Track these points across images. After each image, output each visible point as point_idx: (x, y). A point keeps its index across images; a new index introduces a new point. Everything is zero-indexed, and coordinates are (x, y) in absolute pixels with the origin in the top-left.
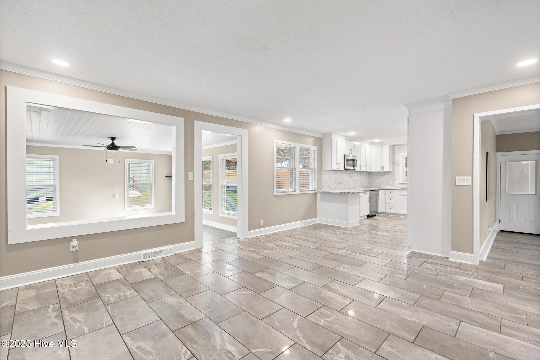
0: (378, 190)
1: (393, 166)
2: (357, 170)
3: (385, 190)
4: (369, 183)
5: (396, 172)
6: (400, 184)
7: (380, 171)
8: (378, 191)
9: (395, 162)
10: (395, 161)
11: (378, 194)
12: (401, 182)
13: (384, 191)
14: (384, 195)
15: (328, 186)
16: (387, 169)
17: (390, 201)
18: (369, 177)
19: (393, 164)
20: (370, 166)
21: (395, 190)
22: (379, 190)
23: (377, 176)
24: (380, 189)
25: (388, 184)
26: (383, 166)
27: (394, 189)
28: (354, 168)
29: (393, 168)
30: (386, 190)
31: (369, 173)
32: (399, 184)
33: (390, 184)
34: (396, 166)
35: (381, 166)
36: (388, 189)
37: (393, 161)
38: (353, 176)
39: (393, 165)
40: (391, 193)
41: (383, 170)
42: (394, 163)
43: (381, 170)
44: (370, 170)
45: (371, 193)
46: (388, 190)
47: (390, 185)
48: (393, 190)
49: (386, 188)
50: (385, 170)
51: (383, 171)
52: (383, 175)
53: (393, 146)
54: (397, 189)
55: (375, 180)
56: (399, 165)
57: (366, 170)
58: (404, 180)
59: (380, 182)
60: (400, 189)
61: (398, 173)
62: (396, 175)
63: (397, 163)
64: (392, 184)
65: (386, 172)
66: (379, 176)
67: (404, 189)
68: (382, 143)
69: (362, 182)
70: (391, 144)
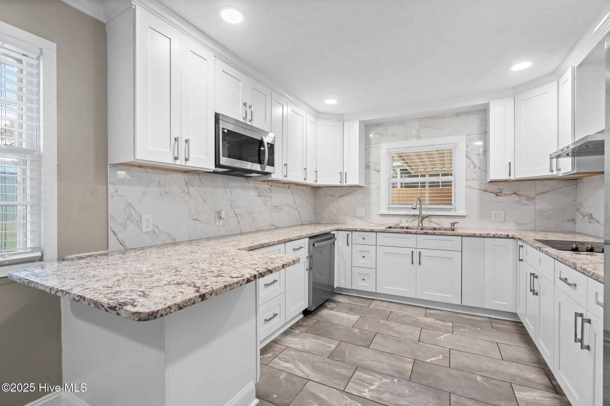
0: (332, 233)
1: (366, 174)
2: (273, 177)
3: (350, 233)
4: (315, 212)
5: (373, 187)
6: (382, 215)
7: (338, 184)
8: (334, 234)
9: (371, 165)
10: (371, 163)
11: (334, 243)
12: (384, 211)
13: (348, 235)
14: (348, 245)
15: (153, 232)
16: (353, 180)
17: (362, 261)
18: (315, 200)
19: (366, 168)
20: (316, 172)
21: (375, 233)
22: (335, 232)
23: (331, 198)
24: (337, 230)
25: (356, 217)
26: (346, 173)
28: (261, 168)
29: (367, 177)
30: (352, 231)
31: (316, 189)
32: (380, 215)
33: (360, 216)
34: (374, 172)
35: (341, 173)
36: (356, 231)
37: (366, 163)
38: (271, 197)
39: (366, 171)
40: (364, 239)
41: (346, 182)
42: (368, 167)
43: (341, 182)
44: (316, 181)
45: (314, 245)
47: (360, 218)
48: (369, 231)
49: (351, 227)
50: (350, 183)
51: (345, 184)
52: (345, 195)
53: (365, 126)
54: (378, 231)
55: (327, 206)
56: (378, 171)
57: (305, 179)
58: (389, 206)
59: (337, 211)
60: (386, 231)
61: (377, 189)
62: (374, 194)
63: (375, 167)
64: (363, 216)
65: (352, 186)
66: (337, 197)
67: (395, 231)
68: (343, 115)
69: (297, 211)
70: (362, 119)
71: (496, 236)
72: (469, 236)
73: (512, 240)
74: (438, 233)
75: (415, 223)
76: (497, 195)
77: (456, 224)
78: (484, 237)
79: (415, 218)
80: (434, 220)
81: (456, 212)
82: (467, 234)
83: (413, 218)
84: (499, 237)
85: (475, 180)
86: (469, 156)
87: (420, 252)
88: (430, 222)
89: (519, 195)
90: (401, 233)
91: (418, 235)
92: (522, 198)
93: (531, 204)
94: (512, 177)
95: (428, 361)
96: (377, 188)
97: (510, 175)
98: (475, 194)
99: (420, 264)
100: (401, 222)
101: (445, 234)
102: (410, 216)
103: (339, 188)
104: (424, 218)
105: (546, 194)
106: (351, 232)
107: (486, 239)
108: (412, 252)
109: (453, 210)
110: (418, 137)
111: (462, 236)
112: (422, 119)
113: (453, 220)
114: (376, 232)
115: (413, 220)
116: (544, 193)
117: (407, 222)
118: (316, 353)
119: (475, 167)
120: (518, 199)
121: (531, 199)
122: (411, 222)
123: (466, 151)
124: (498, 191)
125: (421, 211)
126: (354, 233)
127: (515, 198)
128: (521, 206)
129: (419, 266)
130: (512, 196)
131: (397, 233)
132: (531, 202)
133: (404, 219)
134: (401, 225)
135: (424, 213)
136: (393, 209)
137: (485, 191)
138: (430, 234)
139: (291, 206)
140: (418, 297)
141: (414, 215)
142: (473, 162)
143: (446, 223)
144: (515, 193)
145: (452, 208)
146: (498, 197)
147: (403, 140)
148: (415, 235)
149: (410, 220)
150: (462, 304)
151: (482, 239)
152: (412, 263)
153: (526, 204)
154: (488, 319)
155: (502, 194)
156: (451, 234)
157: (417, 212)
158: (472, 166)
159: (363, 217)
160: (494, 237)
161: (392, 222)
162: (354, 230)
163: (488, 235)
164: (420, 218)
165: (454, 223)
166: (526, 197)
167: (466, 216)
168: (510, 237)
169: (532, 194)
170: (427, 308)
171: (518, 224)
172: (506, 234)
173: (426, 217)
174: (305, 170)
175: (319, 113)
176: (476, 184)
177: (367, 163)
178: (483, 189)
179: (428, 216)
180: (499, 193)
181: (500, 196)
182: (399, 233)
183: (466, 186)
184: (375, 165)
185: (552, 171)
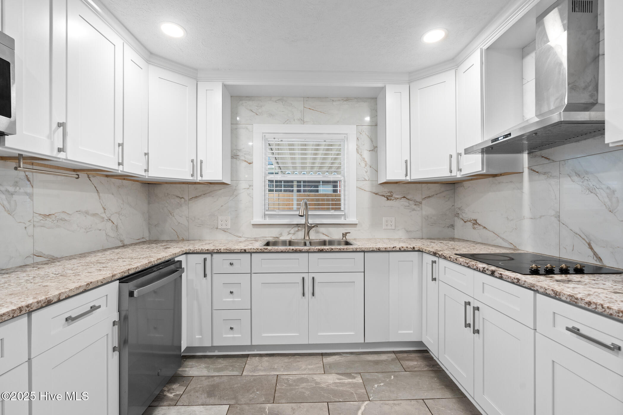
1: (232, 167)
3: (208, 256)
4: (149, 224)
5: (243, 185)
6: (255, 225)
7: (189, 178)
8: (180, 262)
9: (240, 153)
10: (239, 150)
11: (181, 276)
12: (258, 219)
13: (205, 260)
14: (205, 276)
17: (230, 299)
18: (149, 203)
19: (232, 157)
20: (146, 154)
21: (249, 255)
23: (178, 200)
24: (186, 253)
25: (217, 228)
26: (201, 162)
27: (245, 252)
29: (234, 172)
30: (211, 253)
31: (149, 185)
32: (253, 225)
33: (224, 227)
34: (244, 164)
35: (192, 161)
36: (219, 252)
37: (232, 151)
39: (232, 163)
40: (231, 264)
41: (201, 176)
42: (234, 156)
43: (192, 175)
44: (146, 171)
45: (131, 294)
46: (221, 253)
47: (224, 231)
48: (241, 252)
49: (211, 247)
50: (208, 176)
51: (199, 179)
52: (200, 196)
53: (231, 96)
54: (255, 251)
55: (171, 214)
56: (250, 163)
57: (119, 164)
58: (266, 213)
59: (188, 221)
60: (266, 251)
61: (248, 188)
62: (243, 196)
63: (245, 157)
64: (229, 227)
65: (211, 183)
66: (187, 198)
67: (279, 250)
68: (196, 70)
69: (110, 224)
70: (229, 82)
71: (402, 249)
72: (373, 251)
73: (417, 253)
74: (337, 250)
75: (300, 235)
76: (388, 199)
77: (347, 234)
78: (389, 251)
79: (300, 228)
80: (322, 229)
81: (347, 220)
82: (371, 249)
83: (296, 229)
84: (405, 251)
85: (366, 180)
86: (360, 151)
87: (313, 278)
88: (317, 232)
89: (408, 199)
90: (288, 252)
91: (310, 254)
92: (411, 202)
93: (419, 209)
94: (408, 178)
96: (248, 187)
97: (406, 175)
98: (366, 197)
99: (313, 295)
100: (281, 234)
101: (345, 250)
102: (293, 226)
103: (190, 185)
104: (310, 228)
105: (431, 198)
106: (210, 255)
107: (391, 254)
108: (303, 278)
109: (343, 217)
110: (302, 121)
111: (364, 252)
112: (307, 98)
113: (344, 230)
114: (251, 253)
115: (297, 231)
116: (429, 197)
117: (289, 234)
119: (366, 165)
120: (408, 204)
121: (418, 204)
122: (294, 234)
123: (357, 145)
124: (389, 194)
125: (307, 220)
126: (215, 256)
127: (404, 202)
128: (410, 212)
129: (312, 298)
130: (402, 200)
131: (282, 252)
132: (419, 207)
133: (286, 230)
134: (282, 238)
135: (311, 221)
136: (271, 216)
137: (376, 194)
138: (326, 252)
139: (95, 215)
140: (311, 342)
141: (297, 224)
142: (364, 158)
143: (336, 234)
144: (404, 197)
145: (342, 215)
146: (389, 201)
147: (284, 123)
148: (306, 254)
149: (292, 231)
150: (366, 342)
151: (386, 254)
152: (304, 295)
153: (414, 210)
154: (393, 356)
155: (393, 198)
156: (352, 250)
157: (302, 221)
158: (363, 164)
159: (227, 229)
160: (400, 251)
161: (270, 234)
162: (216, 251)
163: (394, 249)
164: (306, 228)
166: (414, 201)
167: (356, 224)
168: (416, 249)
169: (418, 198)
170: (322, 355)
171: (407, 231)
172: (412, 247)
173: (313, 227)
174: (121, 147)
175: (151, 53)
176: (367, 186)
177: (234, 151)
178: (374, 191)
179: (317, 225)
180: (389, 196)
181: (391, 200)
182: (285, 252)
183: (357, 187)
184: (245, 154)
185: (451, 172)
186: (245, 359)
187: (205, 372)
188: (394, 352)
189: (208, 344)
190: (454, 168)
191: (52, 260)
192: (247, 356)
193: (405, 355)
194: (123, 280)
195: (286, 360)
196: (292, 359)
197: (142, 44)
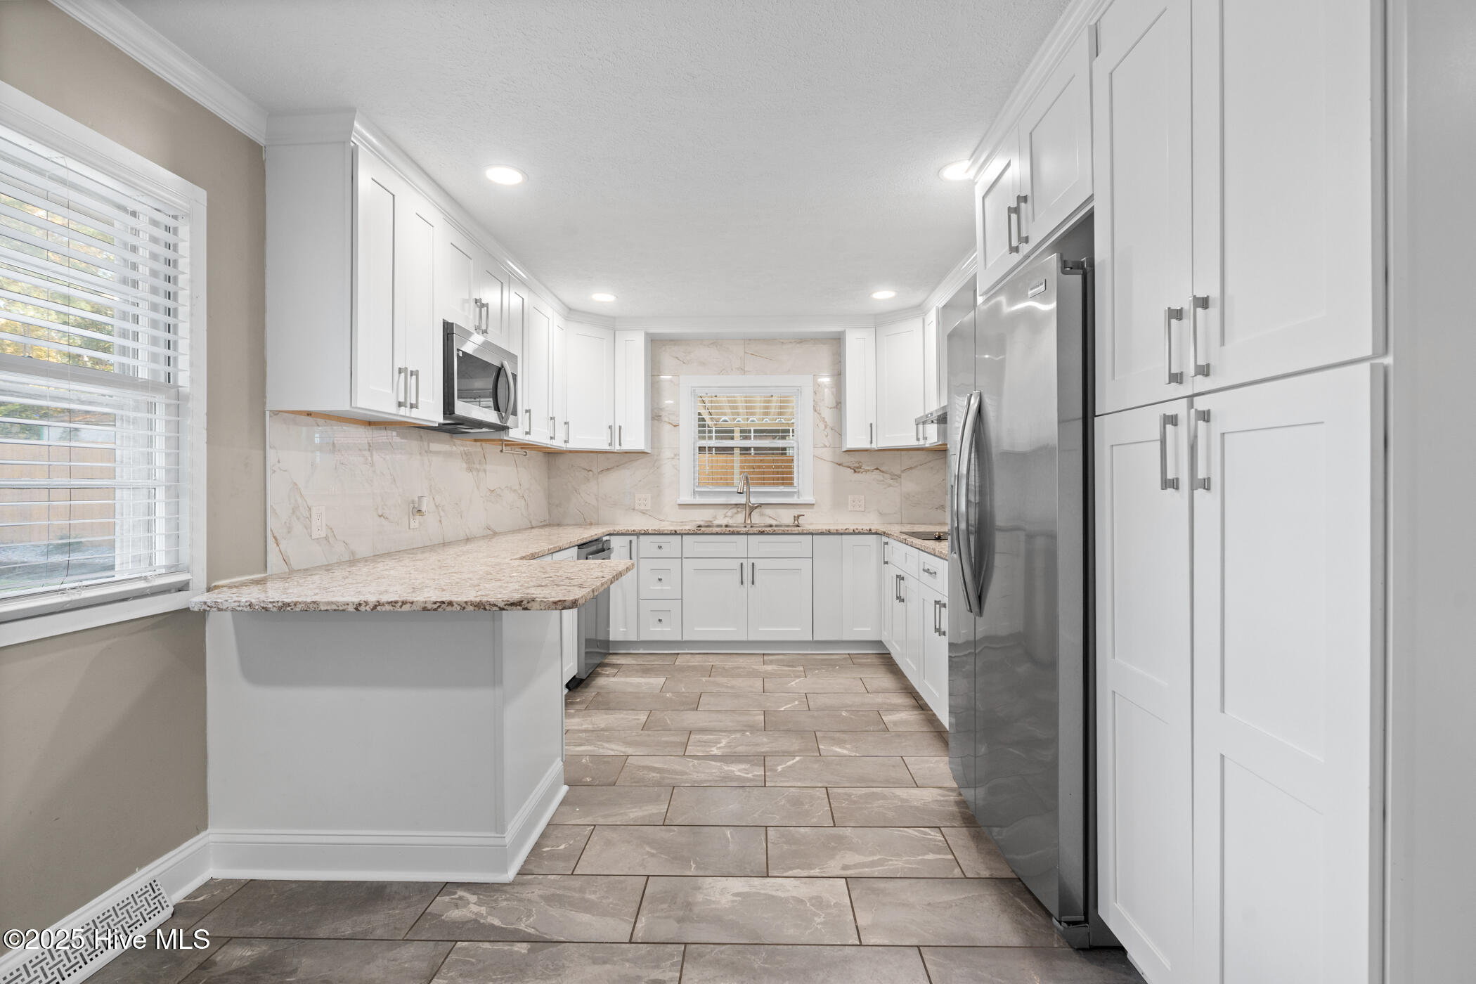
0: (605, 539)
1: (653, 431)
3: (634, 538)
4: (549, 503)
5: (667, 454)
6: (682, 506)
7: (606, 447)
8: (608, 542)
9: (663, 414)
10: (662, 410)
12: (686, 498)
13: (631, 541)
14: (631, 563)
15: (326, 538)
16: (635, 440)
17: (658, 587)
18: (549, 478)
19: (653, 419)
20: (567, 423)
21: (679, 537)
22: (607, 538)
23: (584, 473)
24: (610, 535)
25: (634, 509)
26: (620, 427)
27: (675, 533)
28: (501, 418)
29: (657, 437)
30: (638, 534)
31: (551, 455)
32: (679, 505)
33: (642, 508)
34: (667, 427)
35: (610, 427)
36: (646, 533)
37: (652, 411)
39: (652, 426)
40: (660, 547)
41: (620, 445)
42: (656, 417)
43: (610, 444)
44: (566, 442)
46: (649, 534)
47: (643, 512)
48: (671, 534)
49: (636, 528)
50: (628, 446)
51: (617, 448)
52: (613, 468)
53: (652, 341)
54: (686, 532)
55: (576, 491)
56: (675, 426)
57: (551, 438)
58: (696, 490)
59: (597, 500)
60: (699, 532)
61: (673, 458)
62: (667, 469)
63: (669, 418)
64: (648, 507)
65: (626, 453)
66: (596, 471)
67: (714, 532)
68: (614, 318)
69: (523, 501)
70: (652, 331)
71: (857, 531)
72: (822, 533)
73: (875, 536)
74: (780, 532)
75: (739, 519)
76: (855, 472)
77: (800, 517)
78: (842, 534)
79: (739, 510)
80: (768, 511)
81: (801, 498)
82: (820, 531)
83: (735, 510)
84: (859, 533)
85: (826, 447)
86: (818, 408)
87: (753, 564)
88: (762, 515)
89: (883, 472)
90: (724, 534)
91: (750, 537)
92: (886, 475)
93: (897, 484)
94: (874, 446)
95: (782, 709)
96: (673, 456)
97: (871, 442)
98: (826, 470)
99: (753, 583)
100: (715, 517)
101: (790, 532)
102: (731, 507)
103: (600, 455)
104: (753, 509)
105: (913, 470)
106: (636, 537)
107: (844, 537)
108: (742, 564)
109: (796, 496)
110: (743, 371)
111: (812, 534)
112: (749, 340)
113: (796, 512)
114: (682, 534)
115: (736, 513)
116: (911, 468)
117: (726, 516)
118: (619, 728)
119: (826, 427)
120: (881, 478)
121: (895, 477)
122: (732, 517)
123: (814, 401)
124: (857, 465)
125: (748, 498)
126: (641, 537)
127: (876, 475)
128: (885, 488)
129: (751, 587)
130: (874, 473)
131: (717, 534)
132: (897, 482)
133: (721, 512)
134: (716, 522)
135: (753, 500)
136: (701, 493)
137: (840, 465)
138: (768, 534)
139: (515, 491)
140: (751, 638)
141: (736, 505)
142: (824, 418)
143: (786, 517)
144: (877, 469)
145: (795, 492)
146: (856, 474)
147: (719, 374)
148: (745, 537)
149: (730, 513)
150: (815, 639)
151: (839, 537)
152: (742, 583)
153: (890, 486)
154: (848, 656)
155: (862, 470)
156: (797, 532)
157: (742, 500)
158: (822, 426)
159: (647, 510)
160: (854, 533)
161: (701, 517)
162: (643, 532)
163: (846, 531)
164: (747, 508)
165: (799, 516)
166: (890, 475)
167: (813, 504)
168: (873, 531)
169: (897, 471)
170: (764, 654)
171: (880, 513)
172: (868, 528)
173: (756, 507)
174: (553, 421)
175: (570, 309)
176: (827, 454)
177: (656, 411)
178: (836, 461)
179: (760, 506)
180: (857, 468)
181: (859, 472)
182: (721, 534)
183: (814, 456)
184: (669, 414)
185: (918, 439)
186: (676, 656)
187: (634, 662)
188: (849, 654)
189: (633, 637)
190: (921, 436)
191: (495, 534)
192: (678, 654)
193: (861, 656)
194: (580, 546)
195: (721, 657)
196: (729, 656)
197: (560, 300)
